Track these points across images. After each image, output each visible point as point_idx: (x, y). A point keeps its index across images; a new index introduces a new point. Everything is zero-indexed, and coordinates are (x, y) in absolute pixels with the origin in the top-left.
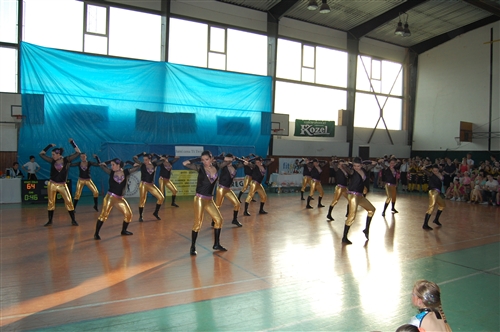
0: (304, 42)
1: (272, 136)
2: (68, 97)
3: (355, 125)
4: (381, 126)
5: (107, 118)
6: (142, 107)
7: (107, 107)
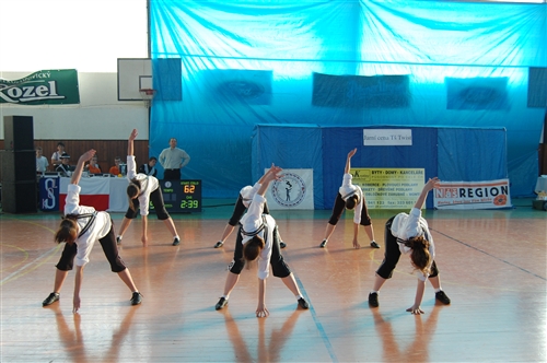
2: (214, 60)
5: (269, 87)
6: (320, 69)
7: (270, 72)
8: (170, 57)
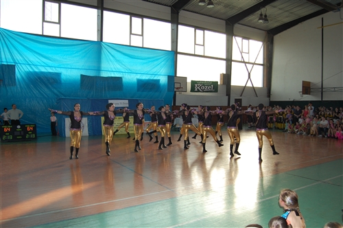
0: (196, 28)
1: (175, 92)
2: (33, 66)
3: (232, 84)
4: (249, 85)
5: (60, 81)
6: (84, 73)
7: (60, 73)
8: (9, 64)
